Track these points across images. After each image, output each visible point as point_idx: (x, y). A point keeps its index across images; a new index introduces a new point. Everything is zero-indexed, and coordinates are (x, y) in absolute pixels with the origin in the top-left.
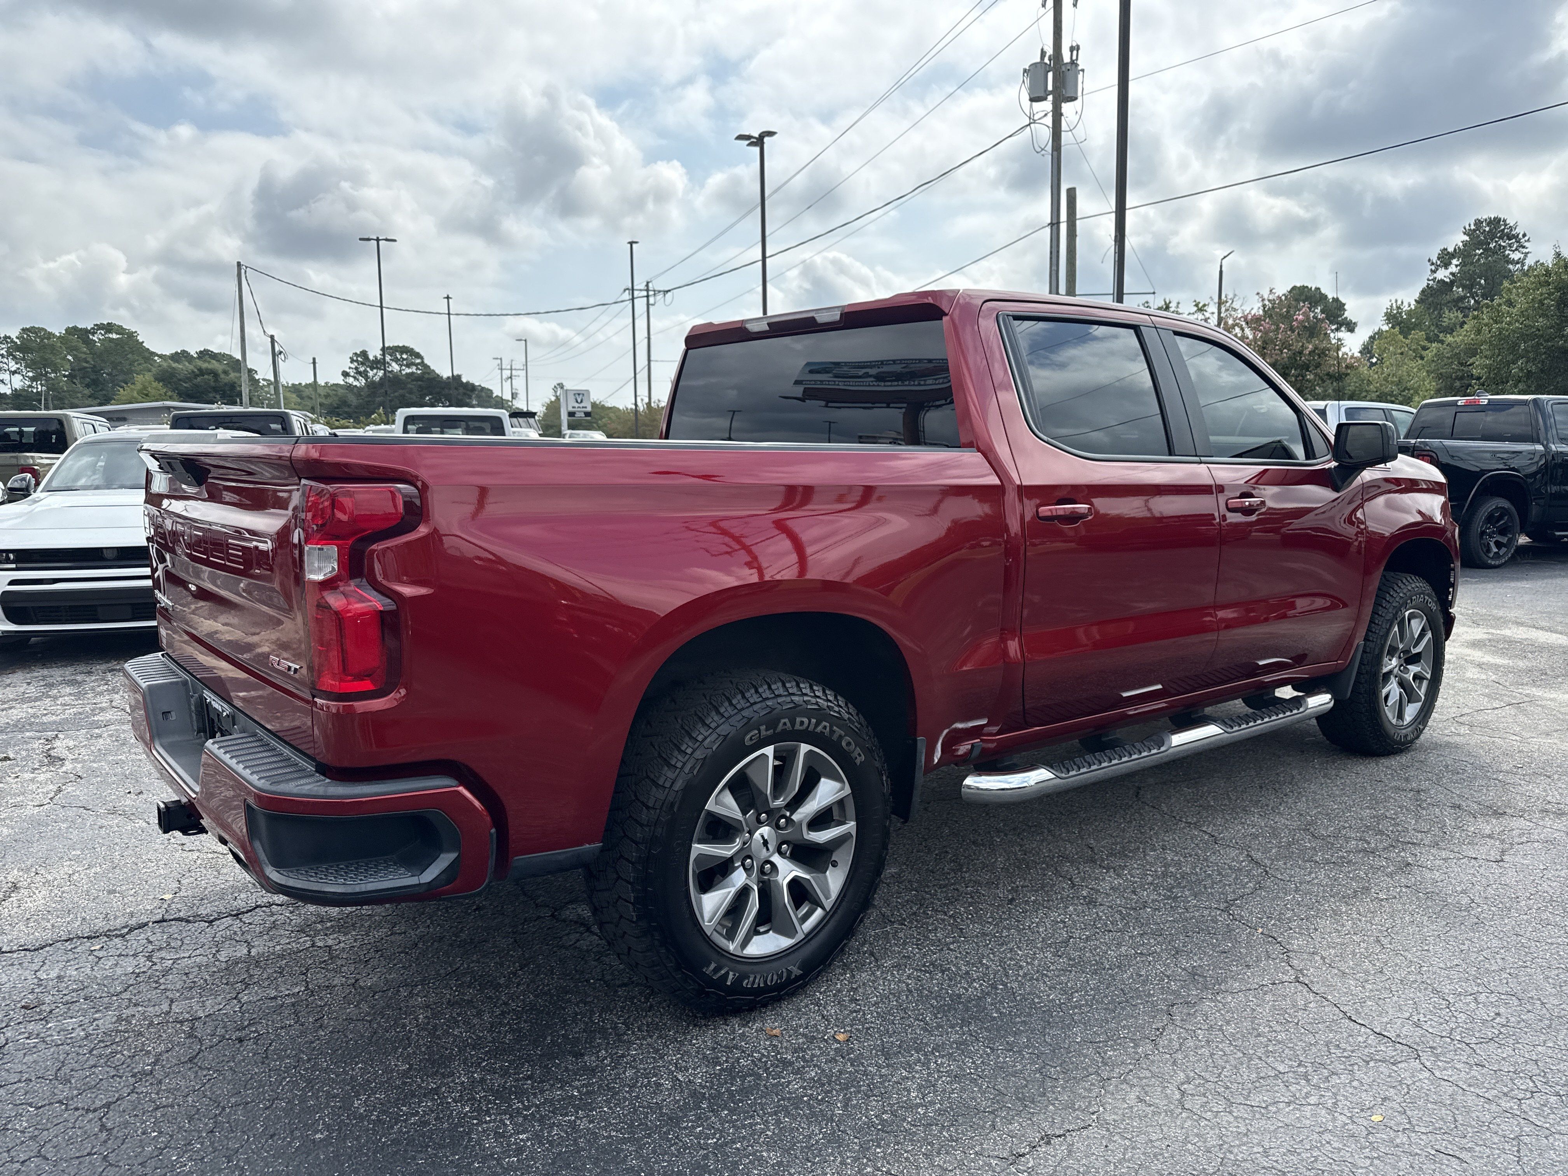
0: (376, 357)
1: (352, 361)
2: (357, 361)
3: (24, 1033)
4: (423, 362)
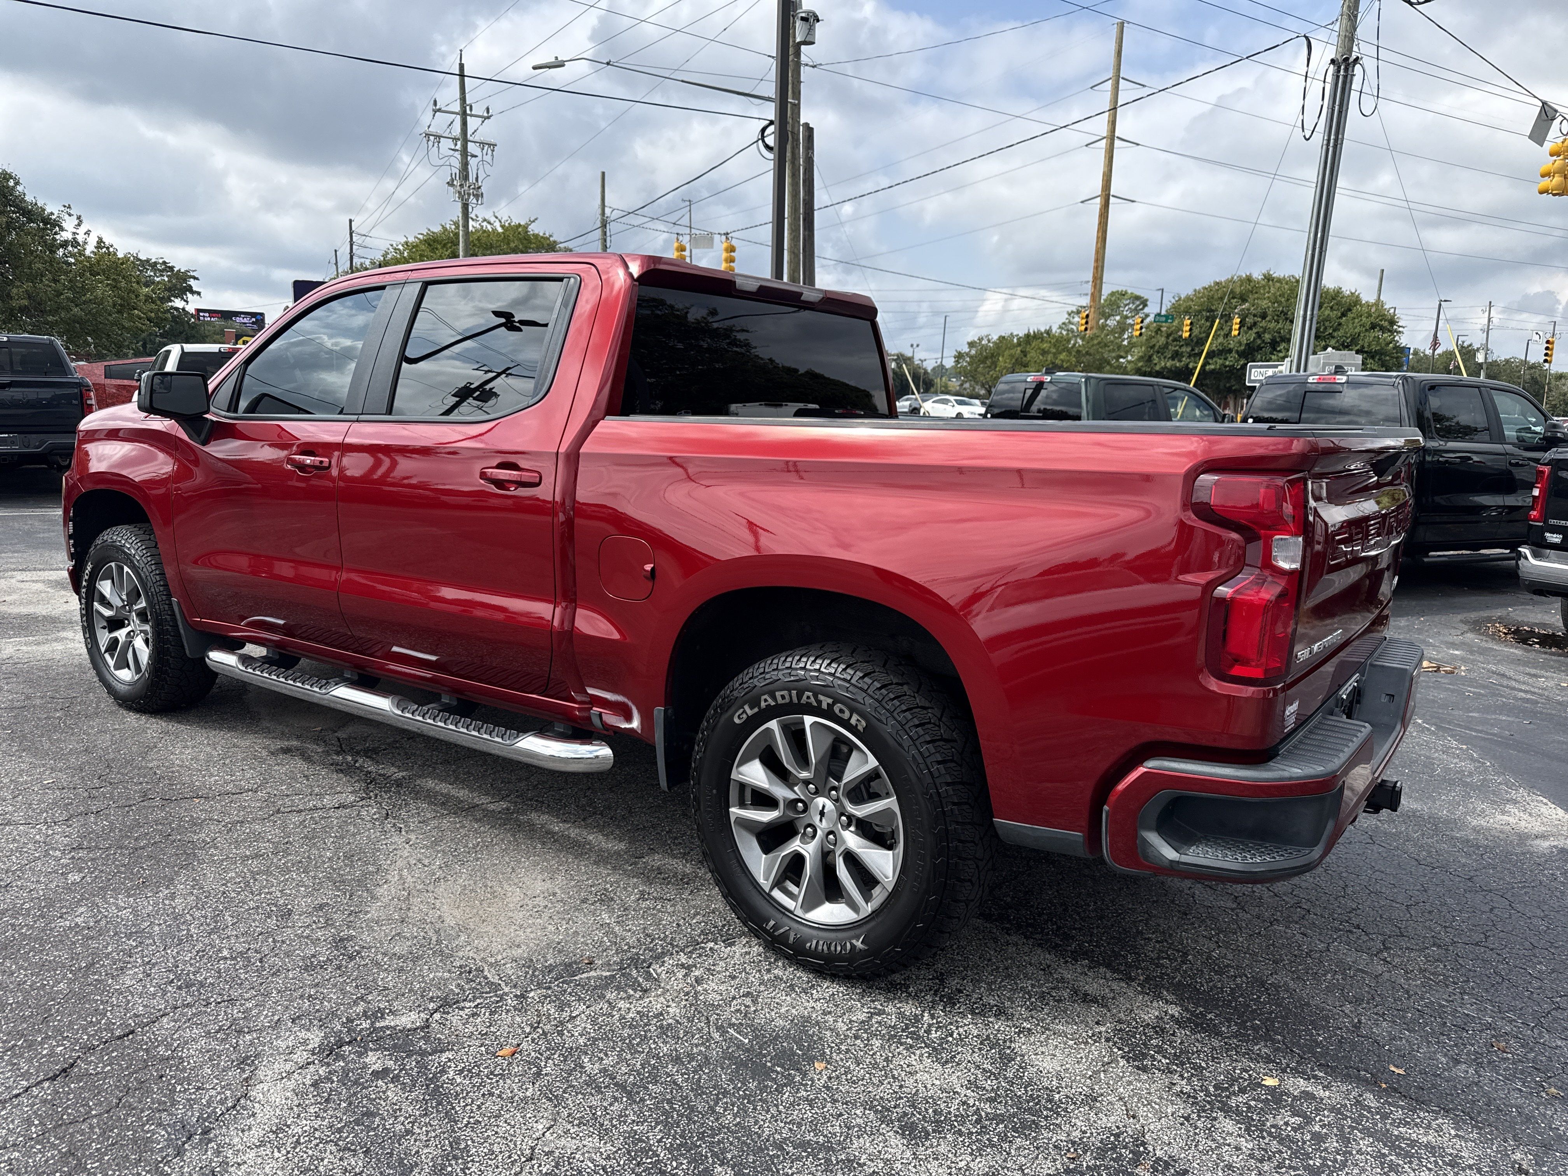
3: (1515, 1026)
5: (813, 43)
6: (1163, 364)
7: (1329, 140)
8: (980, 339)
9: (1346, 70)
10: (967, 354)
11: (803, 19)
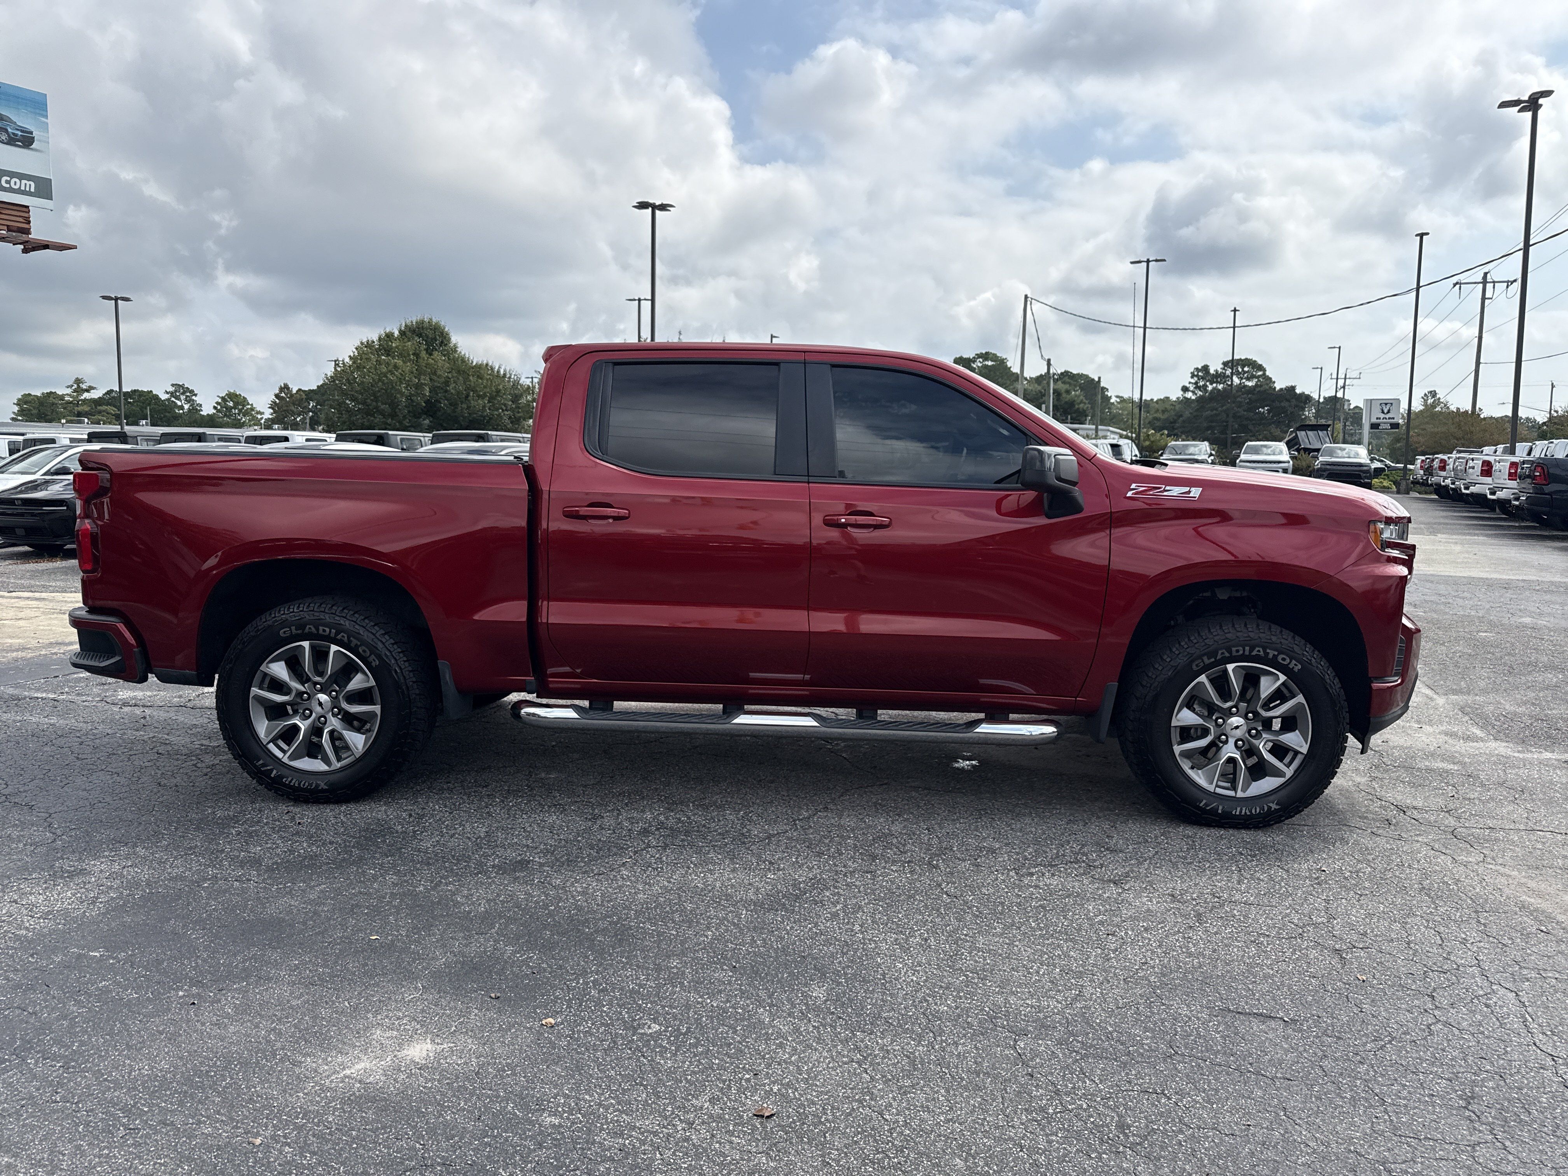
0: (1216, 371)
1: (1193, 376)
2: (1197, 376)
4: (1264, 374)
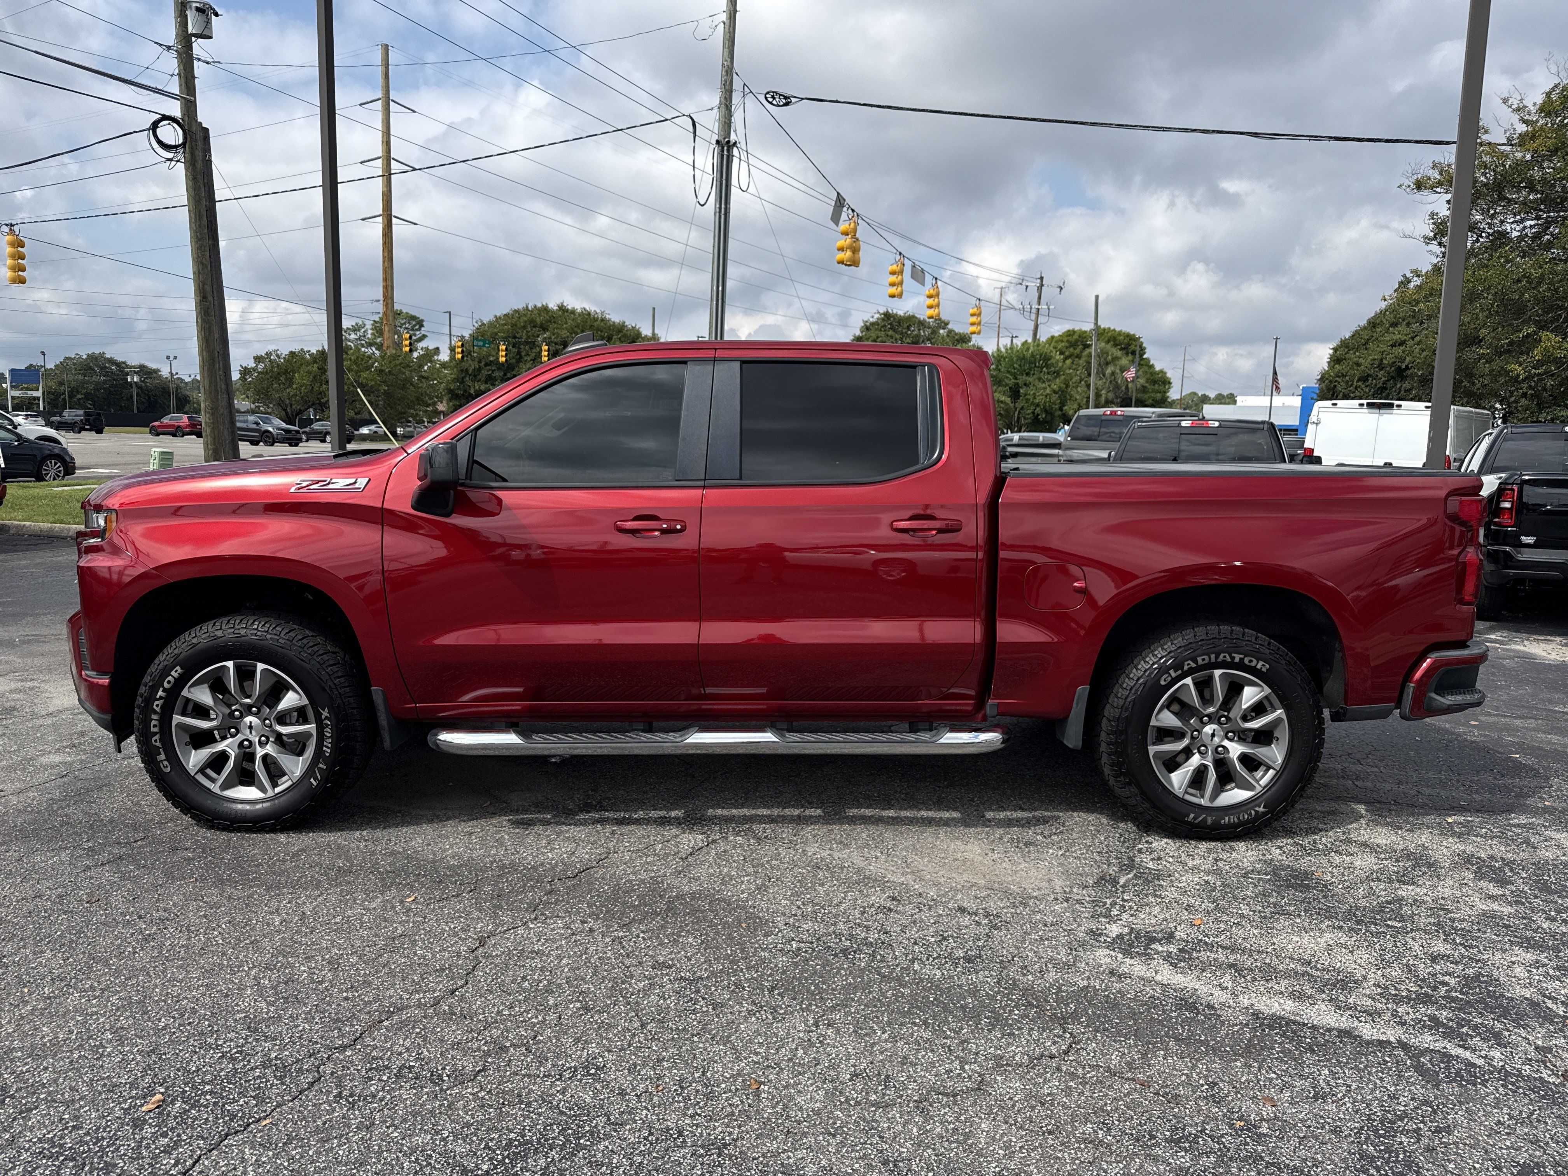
5: (211, 38)
6: (477, 387)
7: (720, 208)
8: (268, 354)
9: (728, 151)
10: (254, 369)
11: (198, 9)
